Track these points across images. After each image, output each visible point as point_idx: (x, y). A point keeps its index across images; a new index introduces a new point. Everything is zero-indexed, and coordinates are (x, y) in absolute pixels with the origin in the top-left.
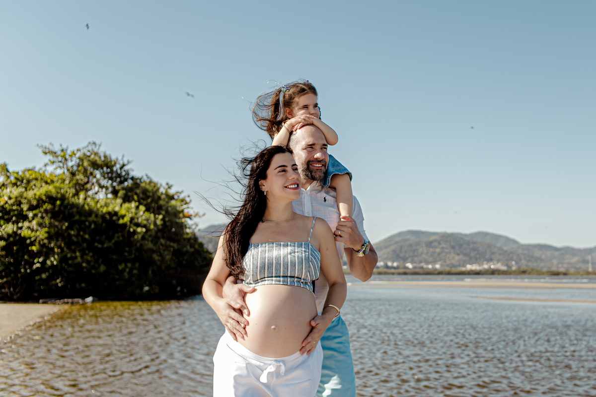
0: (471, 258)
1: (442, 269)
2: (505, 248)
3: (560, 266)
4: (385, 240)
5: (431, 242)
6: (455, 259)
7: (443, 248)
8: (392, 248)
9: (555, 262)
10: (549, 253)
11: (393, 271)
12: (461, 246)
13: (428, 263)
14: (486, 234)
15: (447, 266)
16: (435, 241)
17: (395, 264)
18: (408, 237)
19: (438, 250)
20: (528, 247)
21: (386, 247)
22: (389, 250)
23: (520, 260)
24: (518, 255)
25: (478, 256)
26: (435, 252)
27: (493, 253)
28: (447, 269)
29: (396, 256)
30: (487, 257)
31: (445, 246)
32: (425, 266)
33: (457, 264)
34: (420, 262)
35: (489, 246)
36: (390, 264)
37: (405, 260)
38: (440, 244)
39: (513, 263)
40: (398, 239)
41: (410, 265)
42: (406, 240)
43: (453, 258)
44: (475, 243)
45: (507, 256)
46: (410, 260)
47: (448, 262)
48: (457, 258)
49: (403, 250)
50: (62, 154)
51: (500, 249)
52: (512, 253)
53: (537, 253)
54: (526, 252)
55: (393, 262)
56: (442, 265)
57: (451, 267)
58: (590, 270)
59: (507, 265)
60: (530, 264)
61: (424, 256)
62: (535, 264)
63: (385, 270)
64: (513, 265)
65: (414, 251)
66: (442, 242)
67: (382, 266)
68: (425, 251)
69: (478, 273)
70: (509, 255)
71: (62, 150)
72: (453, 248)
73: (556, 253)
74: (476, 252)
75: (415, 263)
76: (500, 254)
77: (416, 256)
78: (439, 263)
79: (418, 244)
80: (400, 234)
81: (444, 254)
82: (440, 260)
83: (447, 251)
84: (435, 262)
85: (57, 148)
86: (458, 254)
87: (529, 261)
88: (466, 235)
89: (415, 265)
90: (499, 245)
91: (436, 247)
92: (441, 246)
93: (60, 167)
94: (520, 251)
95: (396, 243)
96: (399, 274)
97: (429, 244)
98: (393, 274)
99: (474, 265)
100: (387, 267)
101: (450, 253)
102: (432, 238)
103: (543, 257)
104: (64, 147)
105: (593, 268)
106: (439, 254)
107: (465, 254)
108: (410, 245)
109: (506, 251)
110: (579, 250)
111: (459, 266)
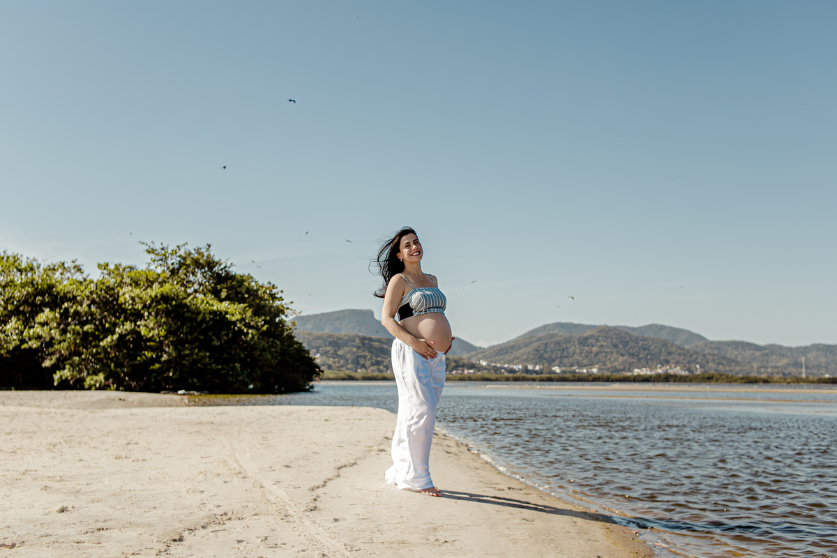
0: (639, 360)
1: (600, 374)
2: (687, 347)
3: (763, 370)
4: (525, 337)
5: (587, 339)
6: (619, 361)
7: (602, 346)
8: (534, 345)
9: (755, 365)
10: (748, 353)
11: (534, 376)
12: (626, 344)
13: (581, 366)
14: (662, 327)
15: (608, 370)
16: (592, 336)
17: (537, 368)
18: (556, 331)
19: (595, 349)
20: (719, 345)
21: (525, 346)
22: (529, 349)
23: (708, 363)
24: (704, 356)
25: (649, 357)
26: (591, 352)
27: (669, 354)
28: (607, 373)
29: (539, 357)
30: (662, 358)
31: (605, 344)
32: (577, 371)
33: (622, 367)
34: (572, 365)
35: (665, 344)
36: (530, 367)
37: (551, 361)
38: (597, 340)
39: (698, 366)
40: (541, 334)
41: (557, 369)
42: (553, 336)
43: (616, 360)
44: (645, 339)
45: (689, 357)
46: (557, 362)
47: (609, 365)
48: (621, 359)
49: (548, 349)
50: (163, 252)
51: (679, 348)
52: (695, 352)
53: (731, 354)
54: (715, 352)
55: (536, 364)
56: (599, 369)
57: (613, 372)
58: (804, 376)
59: (689, 370)
60: (720, 367)
61: (577, 357)
62: (728, 368)
63: (524, 375)
64: (697, 370)
65: (564, 350)
66: (600, 338)
67: (519, 370)
68: (578, 351)
69: (646, 380)
70: (691, 356)
71: (163, 249)
72: (616, 346)
73: (758, 354)
74: (646, 352)
75: (565, 366)
76: (679, 355)
77: (566, 357)
78: (597, 366)
79: (568, 341)
80: (545, 327)
81: (604, 354)
82: (598, 363)
83: (609, 350)
84: (591, 365)
85: (158, 247)
86: (622, 355)
87: (719, 363)
88: (634, 329)
89: (563, 368)
90: (677, 343)
91: (593, 346)
92: (599, 344)
93: (161, 265)
94: (707, 351)
95: (539, 339)
96: (542, 380)
97: (584, 341)
98: (534, 380)
99: (644, 369)
100: (527, 371)
101: (612, 353)
102: (589, 333)
103: (739, 359)
104: (165, 245)
105: (806, 373)
106: (597, 354)
107: (632, 355)
108: (558, 343)
109: (688, 351)
110: (790, 349)
111: (624, 370)
